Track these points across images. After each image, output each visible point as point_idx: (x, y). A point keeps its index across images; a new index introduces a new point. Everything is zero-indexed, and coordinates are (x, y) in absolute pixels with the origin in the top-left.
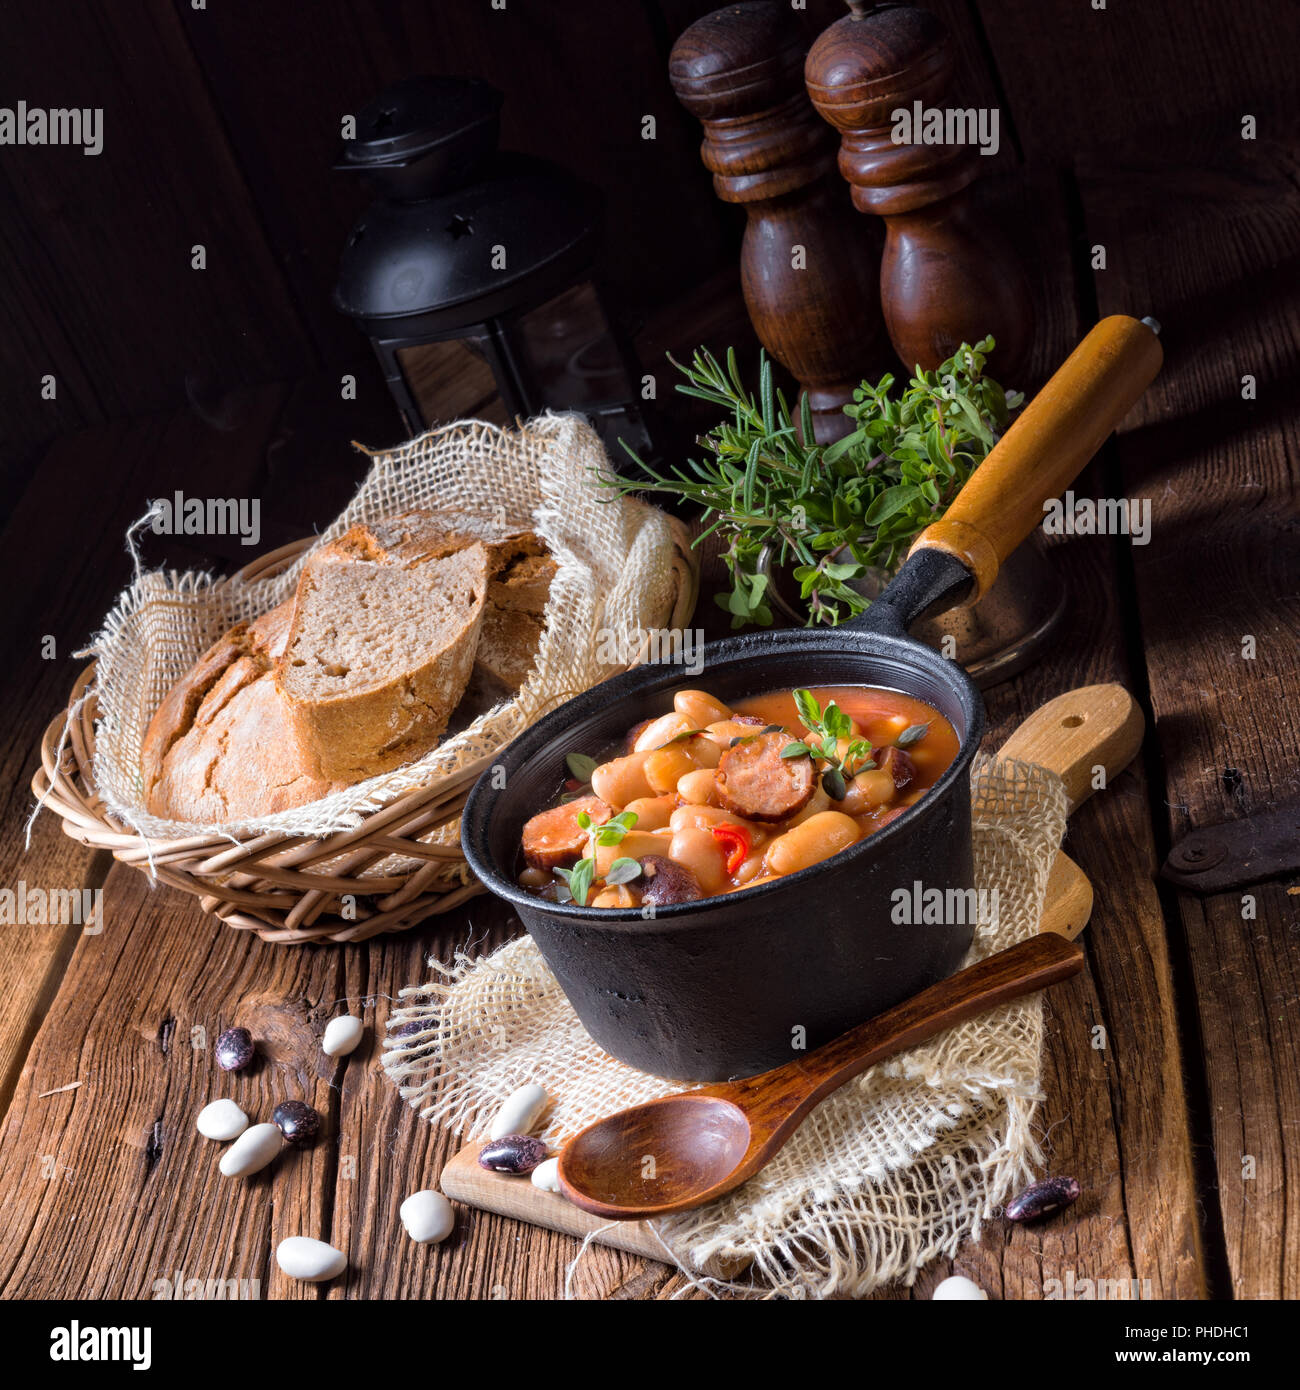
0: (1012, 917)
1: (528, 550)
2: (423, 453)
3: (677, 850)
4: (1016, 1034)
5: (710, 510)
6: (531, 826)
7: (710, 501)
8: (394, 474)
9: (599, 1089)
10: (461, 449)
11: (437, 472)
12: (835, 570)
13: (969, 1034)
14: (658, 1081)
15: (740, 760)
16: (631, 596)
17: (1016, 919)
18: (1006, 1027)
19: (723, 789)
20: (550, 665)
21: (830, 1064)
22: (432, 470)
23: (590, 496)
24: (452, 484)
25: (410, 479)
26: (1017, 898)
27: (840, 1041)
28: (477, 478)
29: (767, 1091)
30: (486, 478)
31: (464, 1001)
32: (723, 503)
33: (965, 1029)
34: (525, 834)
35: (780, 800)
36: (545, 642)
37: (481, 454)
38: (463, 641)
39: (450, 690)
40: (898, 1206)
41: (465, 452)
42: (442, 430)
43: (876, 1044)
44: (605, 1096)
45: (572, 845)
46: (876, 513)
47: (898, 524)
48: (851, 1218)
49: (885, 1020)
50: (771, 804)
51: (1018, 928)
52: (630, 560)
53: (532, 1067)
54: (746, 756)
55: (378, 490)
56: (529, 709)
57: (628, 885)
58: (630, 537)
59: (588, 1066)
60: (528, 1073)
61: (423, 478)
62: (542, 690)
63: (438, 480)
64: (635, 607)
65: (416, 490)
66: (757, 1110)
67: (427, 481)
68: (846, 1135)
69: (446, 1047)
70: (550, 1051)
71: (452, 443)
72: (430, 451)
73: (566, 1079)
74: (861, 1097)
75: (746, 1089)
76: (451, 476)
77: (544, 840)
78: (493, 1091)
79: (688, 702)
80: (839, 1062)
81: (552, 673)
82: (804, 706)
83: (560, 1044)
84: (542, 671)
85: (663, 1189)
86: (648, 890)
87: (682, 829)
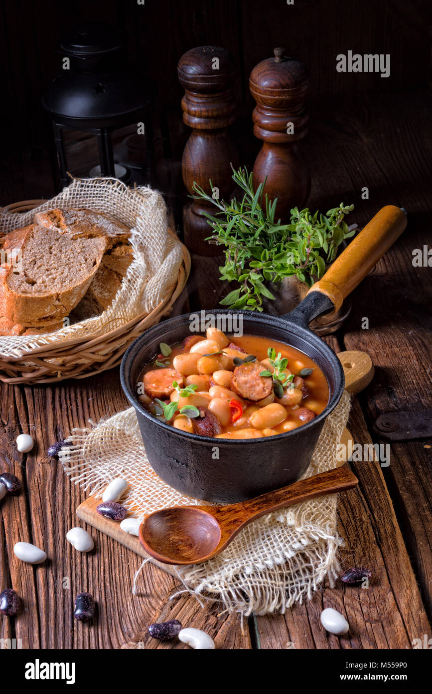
0: (326, 453)
2: (93, 185)
3: (212, 406)
4: (327, 508)
6: (147, 376)
8: (80, 189)
9: (151, 489)
10: (109, 189)
11: (97, 194)
13: (310, 506)
14: (178, 493)
15: (242, 372)
17: (328, 455)
18: (324, 505)
19: (235, 384)
21: (256, 509)
22: (96, 192)
24: (102, 200)
25: (86, 192)
26: (328, 445)
27: (259, 499)
28: (113, 202)
29: (228, 514)
30: (116, 203)
31: (96, 434)
33: (309, 504)
35: (258, 394)
40: (276, 577)
41: (110, 191)
42: (104, 179)
43: (275, 504)
44: (154, 493)
48: (260, 583)
49: (278, 493)
51: (329, 459)
53: (121, 470)
54: (245, 371)
55: (72, 193)
57: (192, 419)
60: (119, 472)
61: (91, 194)
63: (97, 197)
65: (87, 197)
66: (224, 523)
67: (92, 195)
68: (257, 540)
69: (85, 453)
70: (129, 464)
71: (106, 185)
72: (97, 185)
73: (136, 479)
74: (264, 525)
75: (219, 511)
76: (102, 197)
77: (153, 385)
78: (102, 476)
79: (212, 333)
80: (259, 509)
82: (271, 354)
83: (133, 462)
85: (179, 547)
86: (200, 423)
87: (215, 397)
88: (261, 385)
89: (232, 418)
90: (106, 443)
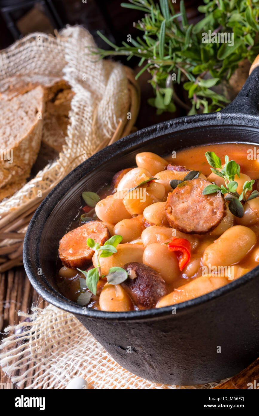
1: (64, 87)
2: (17, 51)
3: (148, 256)
5: (143, 60)
6: (63, 241)
7: (143, 55)
8: (8, 61)
10: (33, 47)
12: (205, 82)
15: (179, 197)
16: (110, 104)
19: (171, 217)
20: (73, 142)
22: (23, 57)
23: (88, 60)
24: (32, 62)
31: (42, 325)
32: (150, 55)
34: (60, 247)
35: (206, 221)
36: (70, 130)
37: (42, 48)
38: (33, 133)
39: (28, 157)
41: (35, 48)
42: (24, 39)
45: (86, 254)
46: (222, 54)
47: (233, 58)
50: (201, 224)
52: (108, 87)
53: (79, 364)
54: (182, 194)
56: (65, 164)
57: (120, 284)
58: (107, 76)
59: (108, 364)
60: (77, 368)
62: (70, 154)
64: (112, 109)
69: (34, 352)
70: (88, 352)
71: (29, 45)
72: (21, 49)
73: (98, 372)
77: (70, 251)
79: (144, 160)
81: (75, 146)
82: (212, 161)
84: (70, 145)
86: (133, 288)
87: (150, 242)
88: (208, 207)
89: (178, 266)
90: (59, 331)
